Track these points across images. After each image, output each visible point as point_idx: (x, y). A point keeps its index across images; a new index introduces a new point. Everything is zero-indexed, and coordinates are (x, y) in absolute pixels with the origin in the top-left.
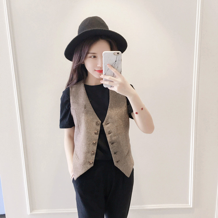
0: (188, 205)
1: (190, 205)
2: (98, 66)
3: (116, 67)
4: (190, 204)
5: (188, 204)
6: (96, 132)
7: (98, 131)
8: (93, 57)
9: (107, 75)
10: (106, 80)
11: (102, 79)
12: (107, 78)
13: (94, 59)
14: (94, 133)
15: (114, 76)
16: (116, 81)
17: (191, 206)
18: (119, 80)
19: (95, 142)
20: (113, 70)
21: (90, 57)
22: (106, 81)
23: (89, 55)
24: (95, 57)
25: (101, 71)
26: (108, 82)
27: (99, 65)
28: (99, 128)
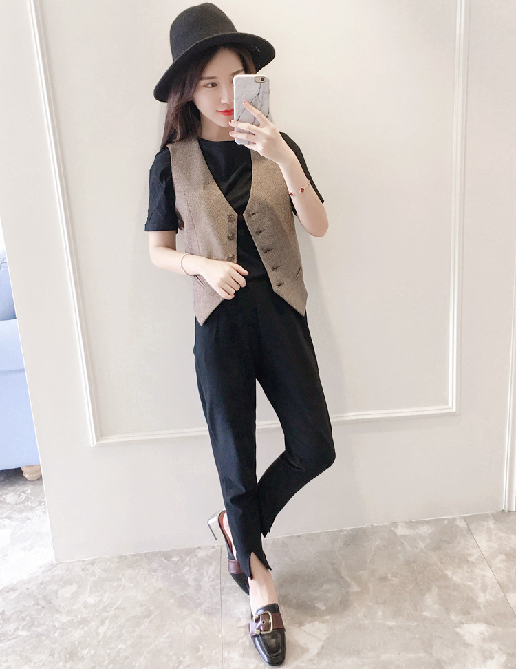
0: (446, 407)
1: (452, 406)
2: (222, 102)
3: (259, 105)
4: (450, 406)
5: (447, 404)
6: (230, 235)
7: (233, 234)
8: (210, 85)
9: (241, 122)
10: (240, 131)
11: (233, 129)
12: (243, 126)
13: (214, 88)
14: (226, 238)
15: (254, 122)
16: (260, 133)
17: (454, 410)
18: (265, 130)
20: (255, 112)
21: (206, 86)
22: (240, 132)
23: (203, 82)
24: (214, 85)
25: (229, 112)
26: (245, 135)
27: (224, 101)
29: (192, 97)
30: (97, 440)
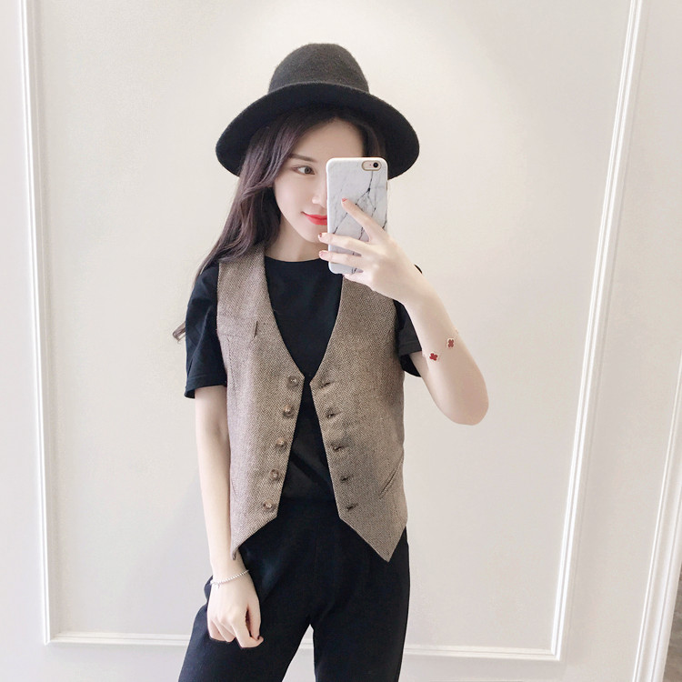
0: (547, 652)
1: (555, 652)
2: (314, 201)
3: (370, 208)
4: (553, 651)
5: (548, 647)
6: (288, 410)
7: (292, 409)
8: (302, 170)
9: (339, 235)
10: (338, 250)
11: (325, 247)
12: (342, 242)
13: (307, 176)
14: (279, 414)
15: (362, 236)
16: (369, 252)
17: (558, 658)
18: (378, 248)
19: (282, 443)
20: (361, 219)
21: (295, 169)
22: (337, 252)
23: (294, 162)
24: (309, 171)
25: (321, 220)
26: (345, 256)
28: (296, 397)
29: (273, 184)
30: (53, 636)
